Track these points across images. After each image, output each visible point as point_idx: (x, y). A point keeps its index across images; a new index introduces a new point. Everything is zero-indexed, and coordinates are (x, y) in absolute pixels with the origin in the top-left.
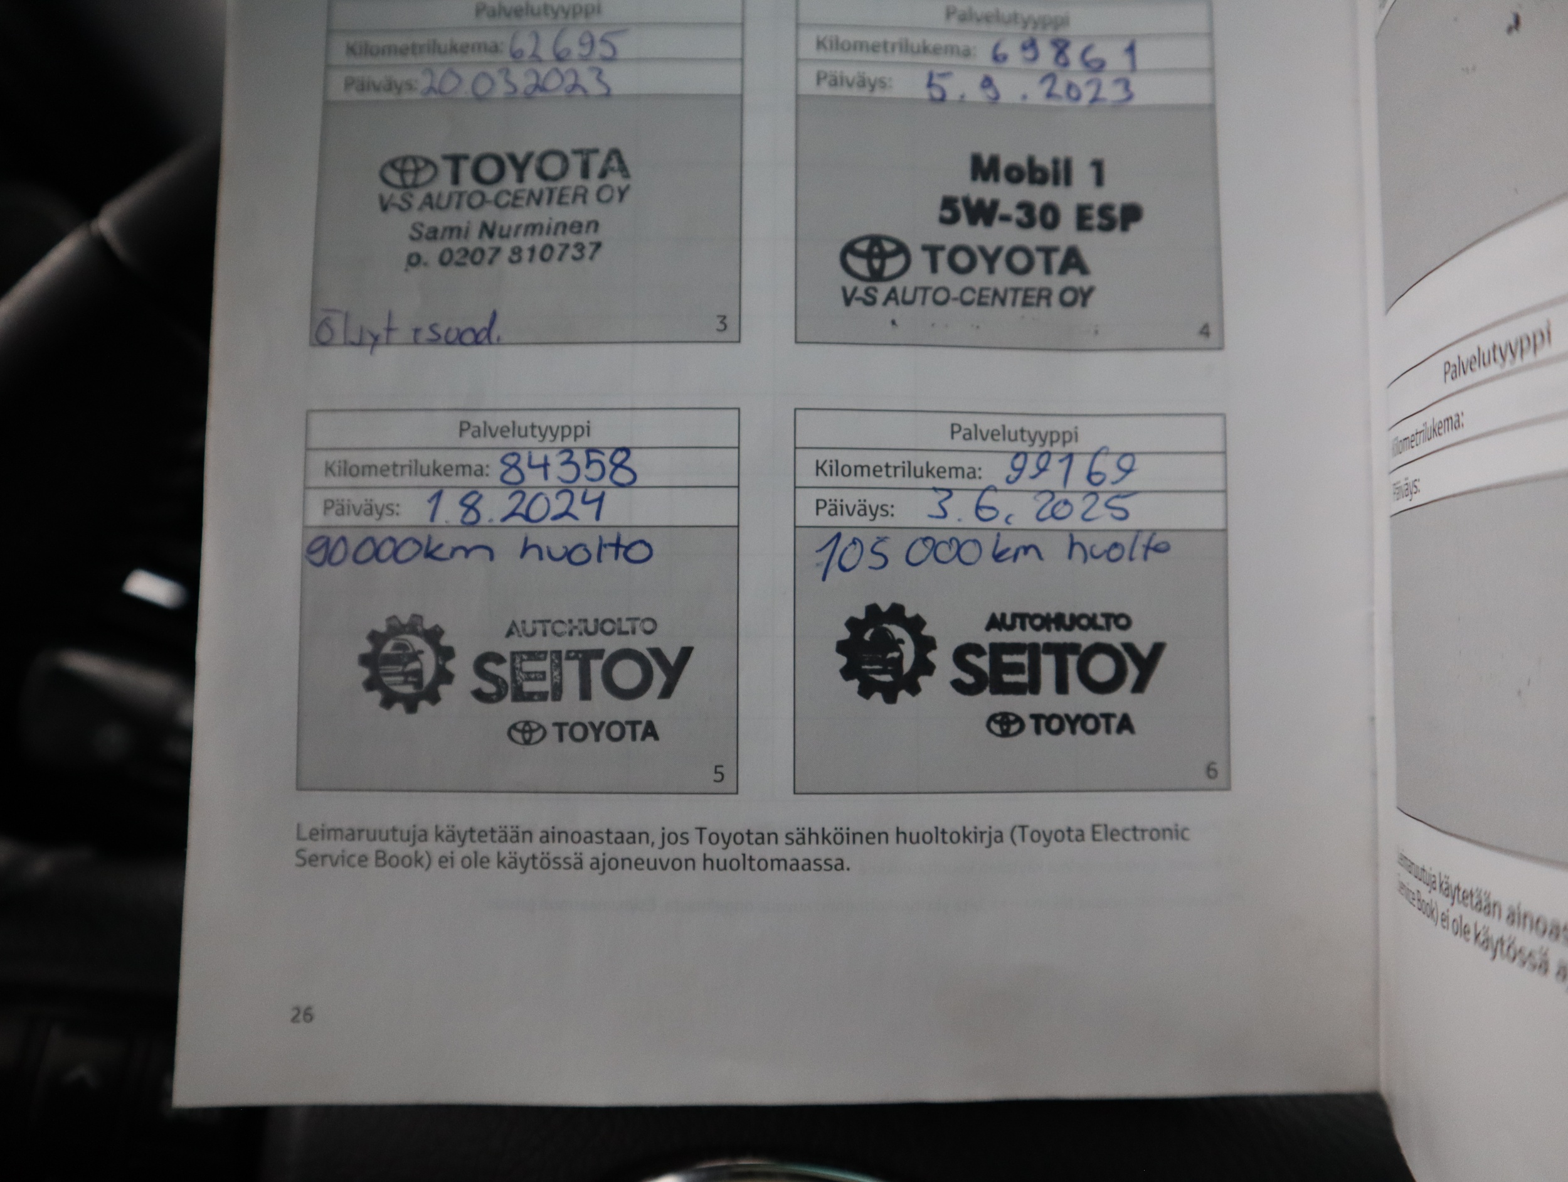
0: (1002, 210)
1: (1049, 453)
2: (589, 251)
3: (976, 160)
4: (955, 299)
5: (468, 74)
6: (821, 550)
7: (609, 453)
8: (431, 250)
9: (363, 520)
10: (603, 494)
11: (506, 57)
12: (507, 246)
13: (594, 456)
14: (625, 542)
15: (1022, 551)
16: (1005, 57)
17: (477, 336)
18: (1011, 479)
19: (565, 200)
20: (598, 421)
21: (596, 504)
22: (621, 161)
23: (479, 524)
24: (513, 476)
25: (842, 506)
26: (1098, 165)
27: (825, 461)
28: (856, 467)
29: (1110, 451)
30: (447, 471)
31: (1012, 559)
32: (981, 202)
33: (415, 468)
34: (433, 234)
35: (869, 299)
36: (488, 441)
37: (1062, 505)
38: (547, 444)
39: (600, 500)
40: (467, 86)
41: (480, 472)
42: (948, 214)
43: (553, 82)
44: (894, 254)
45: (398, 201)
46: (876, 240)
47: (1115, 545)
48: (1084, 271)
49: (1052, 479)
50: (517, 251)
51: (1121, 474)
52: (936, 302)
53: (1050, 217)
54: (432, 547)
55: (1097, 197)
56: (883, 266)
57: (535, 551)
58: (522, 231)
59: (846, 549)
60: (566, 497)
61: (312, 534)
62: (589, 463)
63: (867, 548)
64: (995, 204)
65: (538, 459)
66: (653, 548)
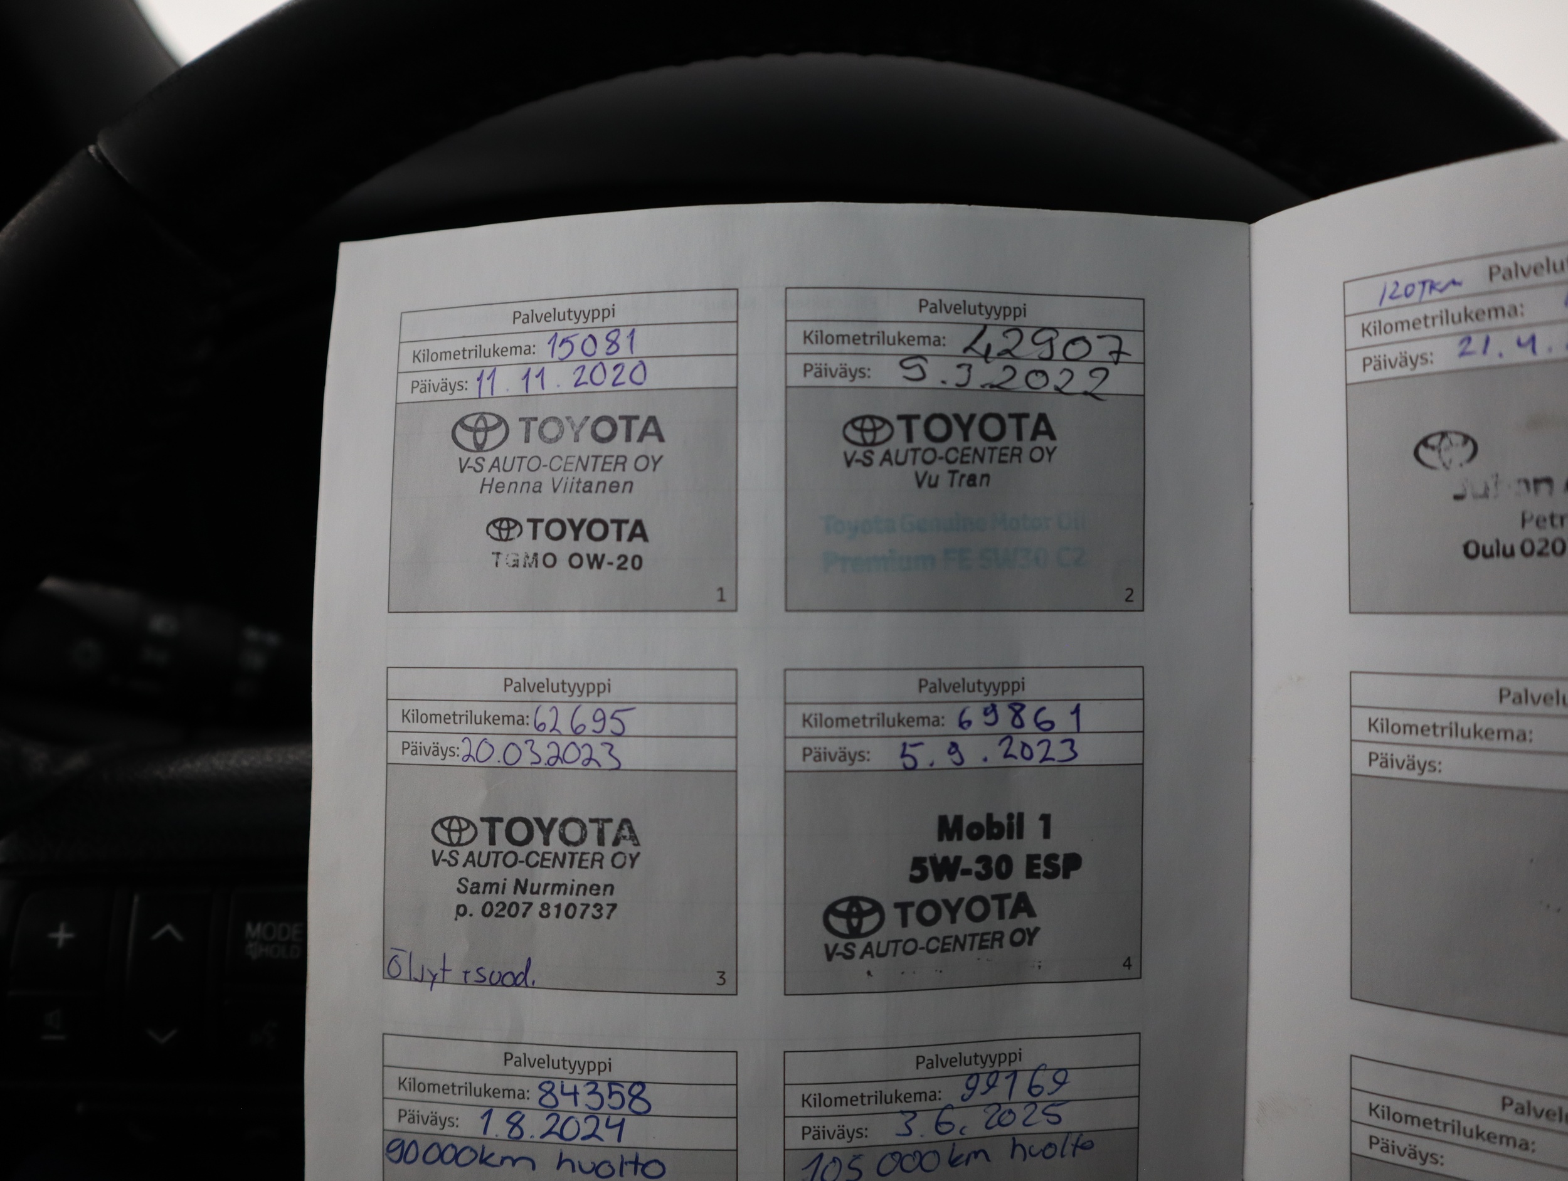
0: (964, 865)
1: (997, 1072)
2: (606, 910)
3: (943, 820)
4: (922, 948)
5: (500, 743)
6: (806, 1168)
7: (627, 1086)
8: (474, 903)
9: (429, 1128)
10: (623, 1120)
11: (531, 729)
12: (538, 900)
13: (615, 1088)
14: (643, 1160)
15: (973, 1155)
16: (969, 723)
17: (515, 979)
18: (965, 1098)
19: (584, 864)
20: (618, 1057)
21: (618, 1128)
22: (631, 830)
23: (522, 1139)
24: (549, 1101)
25: (824, 1131)
26: (1046, 818)
27: (810, 1095)
28: (836, 1098)
29: (1048, 1067)
30: (495, 1093)
31: (964, 1163)
32: (946, 859)
33: (470, 1089)
34: (476, 889)
35: (848, 954)
36: (527, 1070)
37: (1007, 1114)
38: (575, 1075)
39: (621, 1124)
40: (498, 755)
41: (522, 1095)
42: (917, 873)
43: (571, 754)
44: (869, 913)
45: (446, 856)
46: (854, 901)
47: (1050, 1145)
48: (1032, 914)
49: (999, 1094)
50: (545, 906)
51: (1057, 1086)
52: (906, 953)
53: (1003, 867)
54: (485, 1156)
55: (1044, 848)
56: (860, 924)
57: (568, 1164)
58: (549, 889)
59: (827, 1166)
60: (592, 1121)
61: (390, 1137)
62: (611, 1094)
63: (845, 1164)
64: (958, 859)
65: (569, 1088)
66: (666, 1166)
